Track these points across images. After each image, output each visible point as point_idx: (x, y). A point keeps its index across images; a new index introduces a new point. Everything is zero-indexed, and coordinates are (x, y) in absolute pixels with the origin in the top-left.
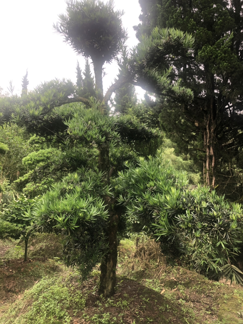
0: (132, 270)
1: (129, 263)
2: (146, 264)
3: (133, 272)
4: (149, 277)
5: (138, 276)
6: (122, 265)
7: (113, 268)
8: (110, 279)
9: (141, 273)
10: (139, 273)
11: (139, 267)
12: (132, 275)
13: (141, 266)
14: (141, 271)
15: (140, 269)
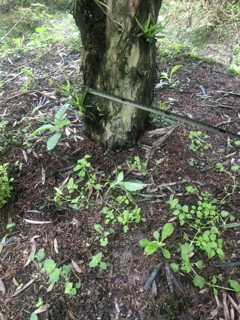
0: (187, 27)
1: (180, 12)
2: (219, 13)
3: (188, 30)
4: (223, 41)
5: (200, 38)
6: (166, 18)
7: (143, 22)
8: (127, 80)
9: (206, 31)
10: (201, 32)
11: (202, 18)
12: (187, 38)
13: (208, 16)
14: (206, 28)
15: (205, 22)
